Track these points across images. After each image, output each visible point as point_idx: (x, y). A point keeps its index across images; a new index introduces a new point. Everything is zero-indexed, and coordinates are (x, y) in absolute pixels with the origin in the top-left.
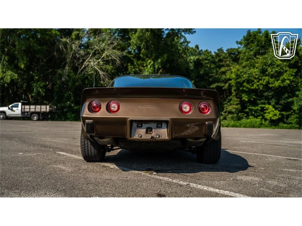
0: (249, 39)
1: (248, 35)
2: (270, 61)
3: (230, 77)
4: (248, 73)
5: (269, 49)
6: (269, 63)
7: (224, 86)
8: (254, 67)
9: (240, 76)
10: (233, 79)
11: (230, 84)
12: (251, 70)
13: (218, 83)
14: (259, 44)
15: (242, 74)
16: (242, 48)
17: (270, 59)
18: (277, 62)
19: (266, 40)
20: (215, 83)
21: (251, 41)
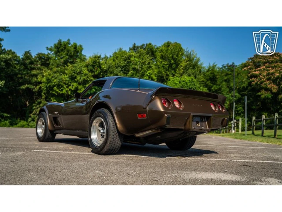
0: (60, 47)
1: (58, 43)
2: (79, 70)
3: (41, 80)
4: (58, 78)
5: (77, 59)
6: (78, 71)
7: (34, 89)
8: (64, 73)
9: (51, 81)
10: (44, 83)
11: (40, 87)
12: (61, 76)
13: (28, 84)
14: (69, 53)
15: (53, 79)
16: (52, 54)
17: (79, 68)
18: (84, 71)
19: (75, 51)
20: (25, 85)
21: (61, 49)
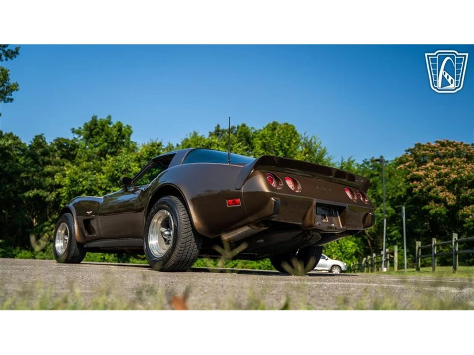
0: (94, 129)
1: (92, 122)
2: (124, 166)
3: (60, 183)
4: (90, 179)
5: (122, 148)
6: (123, 168)
7: (48, 196)
8: (100, 171)
9: (77, 183)
10: (65, 186)
11: (59, 194)
12: (95, 176)
13: (38, 189)
14: (109, 139)
15: (81, 180)
16: (80, 140)
17: (125, 163)
18: (134, 168)
19: (119, 135)
20: (33, 190)
21: (95, 132)
